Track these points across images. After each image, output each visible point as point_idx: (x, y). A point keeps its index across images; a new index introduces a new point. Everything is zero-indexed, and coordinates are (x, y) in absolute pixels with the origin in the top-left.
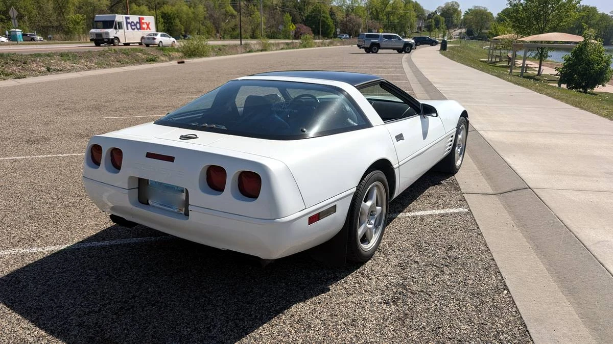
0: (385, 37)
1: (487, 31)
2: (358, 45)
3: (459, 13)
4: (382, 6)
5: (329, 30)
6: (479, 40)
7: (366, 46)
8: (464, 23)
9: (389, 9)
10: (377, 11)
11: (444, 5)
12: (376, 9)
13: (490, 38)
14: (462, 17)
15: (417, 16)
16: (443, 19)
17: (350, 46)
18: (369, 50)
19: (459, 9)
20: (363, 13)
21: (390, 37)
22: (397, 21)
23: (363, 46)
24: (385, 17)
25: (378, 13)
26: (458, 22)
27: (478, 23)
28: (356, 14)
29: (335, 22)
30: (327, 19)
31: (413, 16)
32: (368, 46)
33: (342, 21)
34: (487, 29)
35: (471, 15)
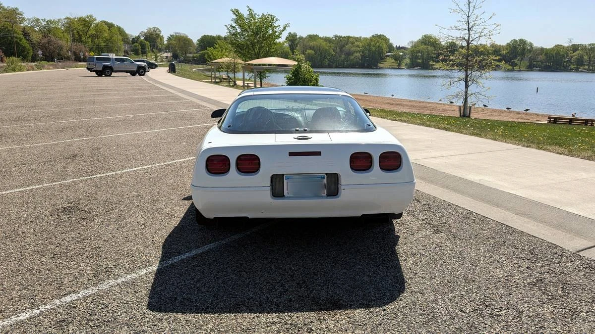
1: (191, 55)
2: (87, 68)
3: (162, 38)
4: (84, 28)
5: (26, 53)
6: (186, 63)
7: (97, 69)
8: (168, 48)
9: (92, 32)
10: (79, 33)
11: (147, 30)
12: (78, 32)
14: (165, 42)
15: (123, 40)
16: (148, 43)
17: (65, 69)
18: (100, 73)
19: (161, 35)
20: (62, 35)
22: (103, 44)
23: (95, 69)
24: (90, 40)
25: (80, 36)
26: (162, 46)
27: (182, 48)
28: (55, 35)
29: (32, 44)
30: (21, 40)
31: (119, 39)
32: (101, 69)
33: (39, 43)
34: (190, 53)
35: (175, 41)
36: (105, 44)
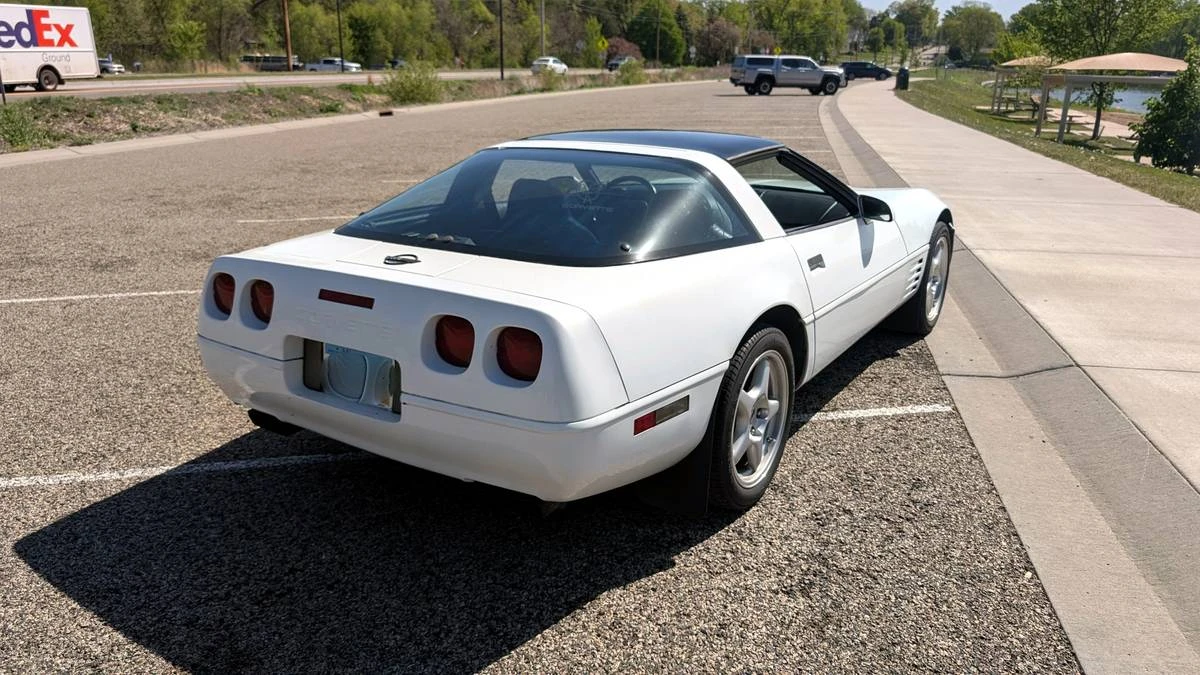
0: (786, 62)
1: (989, 51)
2: (731, 79)
3: (934, 15)
4: (780, 1)
5: (675, 51)
6: (974, 68)
7: (749, 82)
8: (944, 35)
9: (793, 8)
10: (769, 12)
12: (767, 8)
13: (996, 64)
14: (940, 24)
15: (850, 22)
16: (901, 27)
17: (716, 81)
18: (753, 89)
19: (934, 7)
20: (741, 16)
21: (795, 64)
22: (809, 31)
23: (742, 80)
24: (786, 24)
25: (771, 17)
26: (931, 32)
27: (972, 34)
28: (728, 17)
29: (687, 34)
30: (671, 27)
31: (841, 21)
32: (752, 81)
33: (699, 32)
34: (990, 46)
35: (959, 19)
36: (812, 31)
